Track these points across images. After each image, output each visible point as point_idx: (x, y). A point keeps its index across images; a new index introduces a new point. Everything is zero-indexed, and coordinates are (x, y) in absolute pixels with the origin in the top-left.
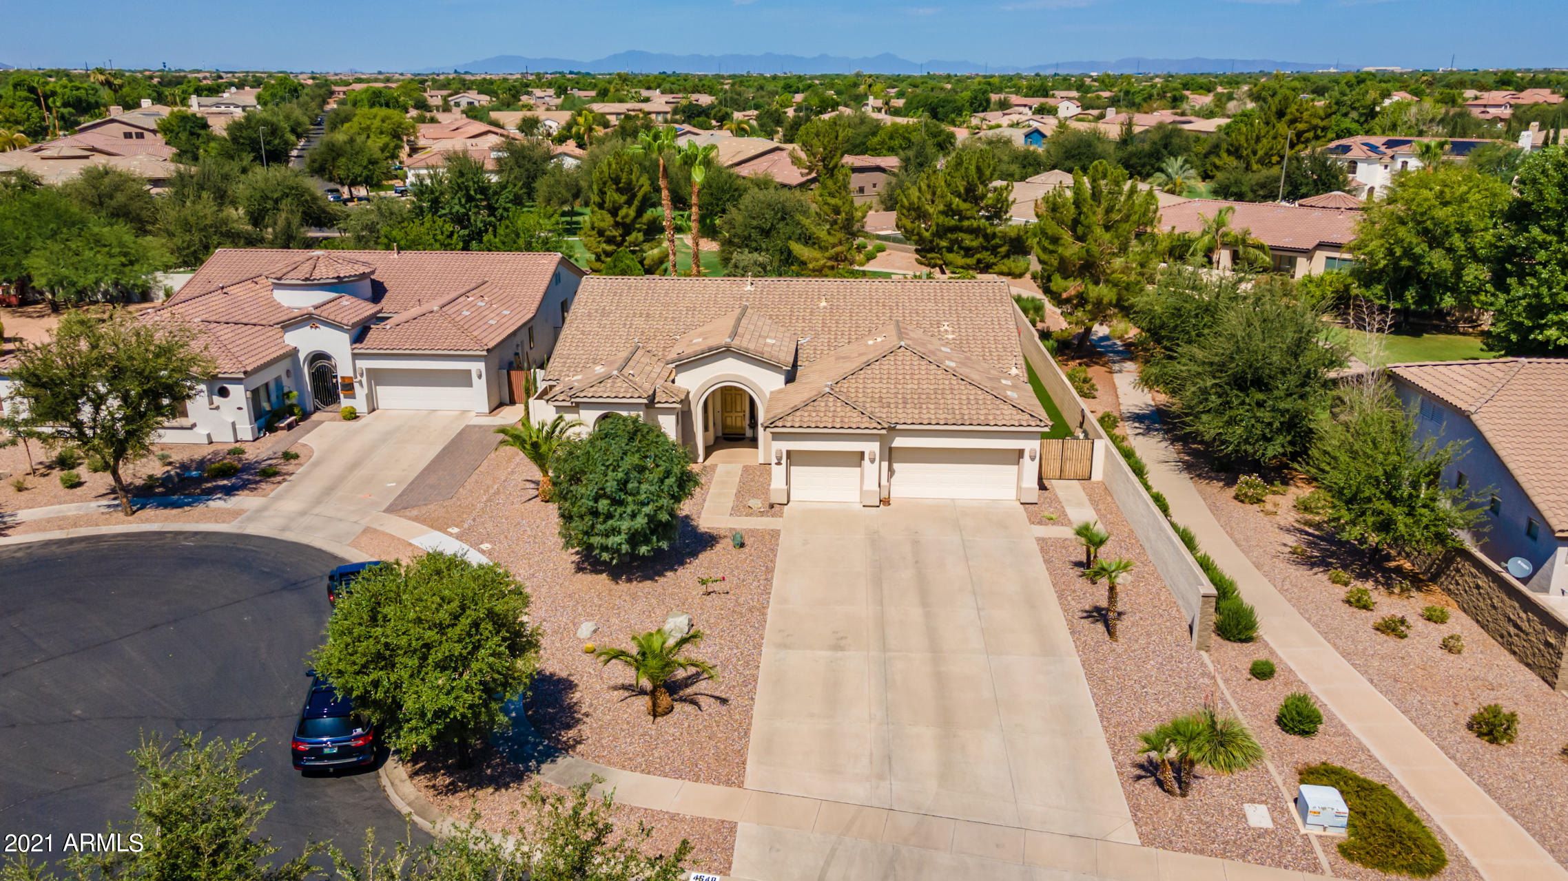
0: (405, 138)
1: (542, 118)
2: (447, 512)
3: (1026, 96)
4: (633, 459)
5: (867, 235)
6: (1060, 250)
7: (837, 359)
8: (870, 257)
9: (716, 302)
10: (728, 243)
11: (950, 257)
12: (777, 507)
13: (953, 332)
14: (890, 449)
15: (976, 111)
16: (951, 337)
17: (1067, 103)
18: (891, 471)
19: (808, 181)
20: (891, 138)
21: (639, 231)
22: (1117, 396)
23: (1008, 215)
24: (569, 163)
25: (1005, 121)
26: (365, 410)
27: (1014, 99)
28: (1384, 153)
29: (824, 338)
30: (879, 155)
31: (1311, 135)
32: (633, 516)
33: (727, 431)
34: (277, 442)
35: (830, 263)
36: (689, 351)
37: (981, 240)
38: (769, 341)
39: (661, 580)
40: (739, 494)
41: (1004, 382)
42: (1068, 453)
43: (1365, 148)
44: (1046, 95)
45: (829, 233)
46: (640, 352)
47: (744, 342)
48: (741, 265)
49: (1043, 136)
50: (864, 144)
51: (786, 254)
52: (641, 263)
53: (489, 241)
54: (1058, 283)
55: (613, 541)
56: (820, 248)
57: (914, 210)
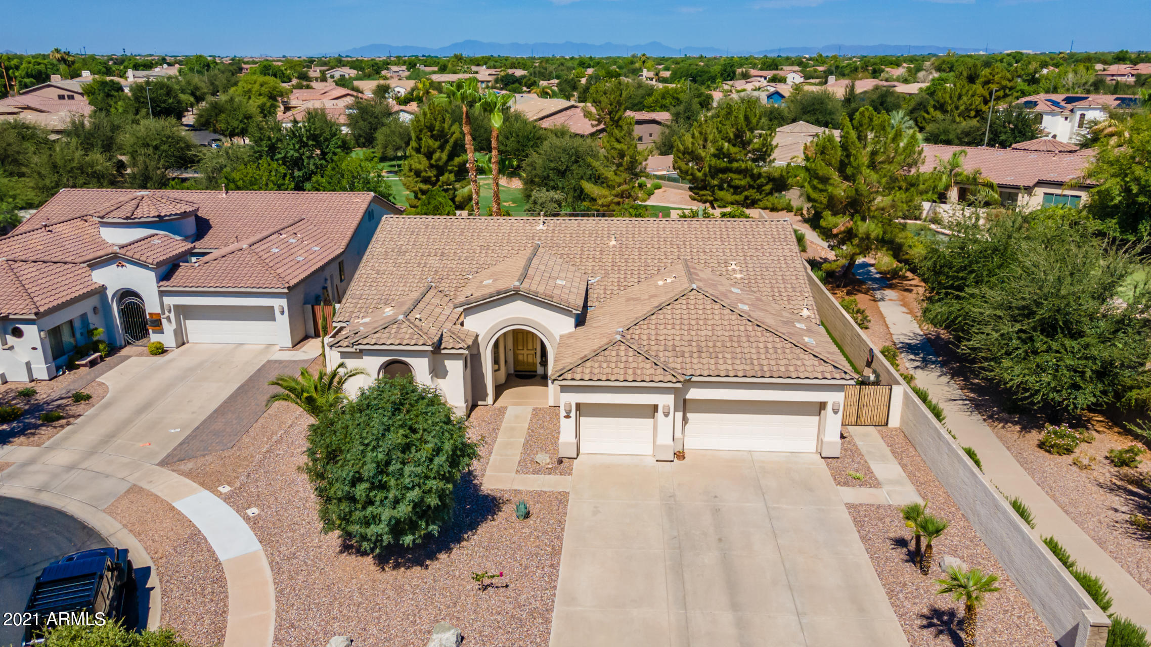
0: (279, 99)
1: (392, 85)
2: (224, 465)
3: (761, 69)
4: (396, 437)
5: (648, 176)
6: (830, 189)
7: (628, 300)
8: (650, 194)
9: (509, 241)
10: (530, 183)
11: (721, 194)
12: (566, 462)
13: (741, 272)
14: (685, 400)
15: (725, 80)
16: (739, 276)
17: (793, 75)
18: (685, 420)
19: (597, 131)
20: (663, 98)
21: (451, 172)
22: (888, 328)
23: (771, 158)
24: (405, 118)
25: (749, 87)
26: (174, 345)
27: (753, 72)
28: (1065, 108)
29: (614, 277)
30: (653, 111)
31: (1001, 93)
32: (397, 502)
33: (519, 368)
34: (74, 382)
35: (616, 200)
36: (478, 294)
37: (748, 179)
38: (559, 282)
39: (433, 565)
40: (527, 445)
41: (798, 325)
42: (865, 400)
43: (1049, 103)
44: (777, 69)
45: (616, 174)
46: (432, 292)
47: (533, 285)
48: (540, 201)
49: (782, 97)
50: (641, 103)
51: (578, 191)
52: (453, 200)
53: (317, 181)
54: (828, 220)
55: (373, 530)
56: (608, 186)
57: (689, 154)
